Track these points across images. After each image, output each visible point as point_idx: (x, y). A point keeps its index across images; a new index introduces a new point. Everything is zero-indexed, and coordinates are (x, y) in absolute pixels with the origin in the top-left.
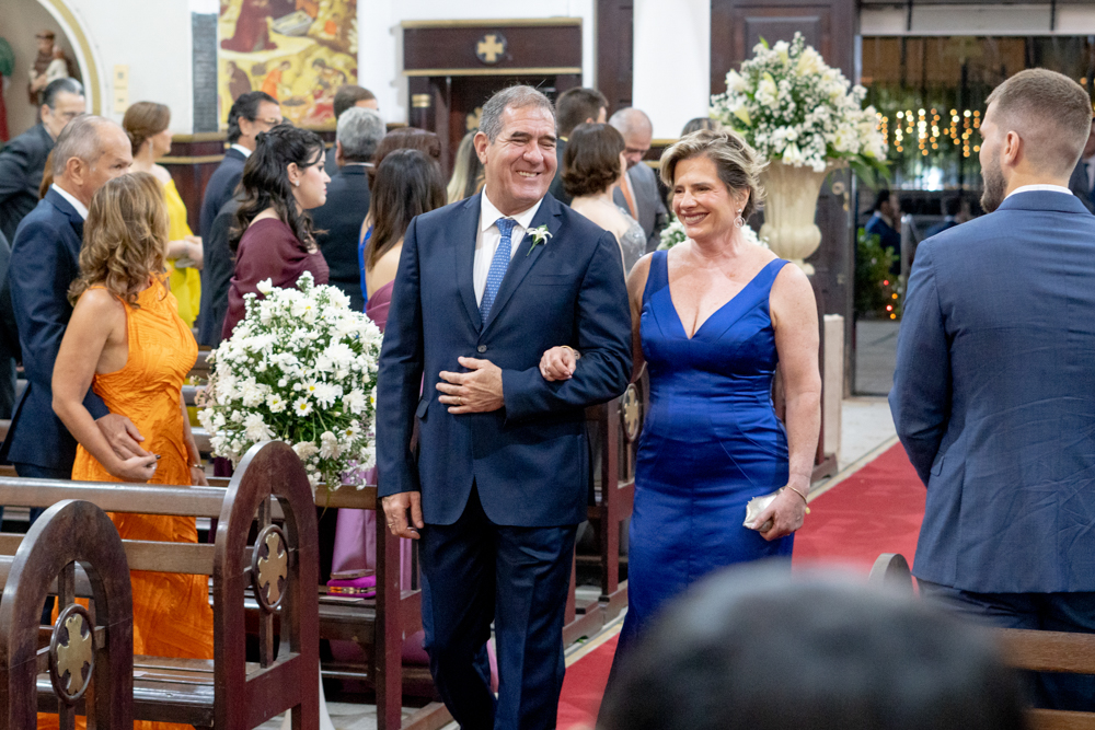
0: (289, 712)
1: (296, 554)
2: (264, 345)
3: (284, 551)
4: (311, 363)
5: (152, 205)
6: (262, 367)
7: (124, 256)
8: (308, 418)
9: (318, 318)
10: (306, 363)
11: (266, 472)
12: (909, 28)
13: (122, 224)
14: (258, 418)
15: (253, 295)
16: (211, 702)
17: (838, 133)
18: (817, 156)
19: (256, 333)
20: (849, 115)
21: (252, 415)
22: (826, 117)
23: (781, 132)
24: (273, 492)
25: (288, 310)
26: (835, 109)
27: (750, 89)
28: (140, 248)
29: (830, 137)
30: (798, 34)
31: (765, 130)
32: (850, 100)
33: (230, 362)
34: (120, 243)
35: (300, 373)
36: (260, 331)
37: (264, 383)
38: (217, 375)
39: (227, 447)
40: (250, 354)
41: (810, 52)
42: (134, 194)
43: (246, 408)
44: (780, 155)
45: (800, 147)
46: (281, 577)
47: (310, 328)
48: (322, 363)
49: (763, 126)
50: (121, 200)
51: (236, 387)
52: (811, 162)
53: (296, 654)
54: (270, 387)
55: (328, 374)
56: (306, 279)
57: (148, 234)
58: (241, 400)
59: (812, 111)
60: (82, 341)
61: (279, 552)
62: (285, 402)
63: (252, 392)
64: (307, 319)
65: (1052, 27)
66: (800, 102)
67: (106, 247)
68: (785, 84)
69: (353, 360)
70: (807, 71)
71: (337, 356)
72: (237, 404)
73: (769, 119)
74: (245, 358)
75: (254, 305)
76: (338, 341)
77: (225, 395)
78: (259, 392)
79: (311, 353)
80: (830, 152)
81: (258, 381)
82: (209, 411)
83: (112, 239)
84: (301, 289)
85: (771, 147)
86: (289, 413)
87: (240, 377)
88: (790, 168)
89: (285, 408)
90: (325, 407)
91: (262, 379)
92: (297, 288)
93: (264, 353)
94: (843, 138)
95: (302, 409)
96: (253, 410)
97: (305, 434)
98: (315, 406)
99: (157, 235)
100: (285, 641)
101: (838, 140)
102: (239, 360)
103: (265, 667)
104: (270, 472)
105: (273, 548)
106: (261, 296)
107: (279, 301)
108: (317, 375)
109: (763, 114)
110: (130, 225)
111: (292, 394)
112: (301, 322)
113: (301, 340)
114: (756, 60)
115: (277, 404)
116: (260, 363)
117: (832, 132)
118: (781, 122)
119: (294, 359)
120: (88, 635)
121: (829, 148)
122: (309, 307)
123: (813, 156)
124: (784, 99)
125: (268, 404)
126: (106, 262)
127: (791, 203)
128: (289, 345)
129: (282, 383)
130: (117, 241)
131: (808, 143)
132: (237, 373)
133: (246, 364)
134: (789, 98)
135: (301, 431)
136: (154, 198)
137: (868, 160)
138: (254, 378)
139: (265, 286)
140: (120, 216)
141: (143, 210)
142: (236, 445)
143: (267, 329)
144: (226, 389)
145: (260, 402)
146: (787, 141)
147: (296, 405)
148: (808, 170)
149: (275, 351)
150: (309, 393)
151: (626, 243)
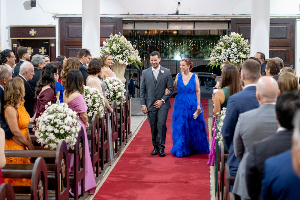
2: (51, 117)
4: (63, 121)
5: (20, 85)
6: (52, 122)
7: (13, 98)
8: (63, 134)
9: (64, 110)
12: (134, 28)
13: (13, 90)
14: (52, 134)
15: (47, 105)
17: (131, 56)
18: (126, 61)
19: (48, 114)
20: (133, 52)
21: (50, 134)
22: (128, 52)
23: (118, 56)
25: (56, 109)
26: (130, 50)
27: (110, 46)
28: (17, 96)
29: (129, 57)
30: (120, 33)
31: (114, 55)
32: (133, 48)
33: (44, 121)
34: (13, 95)
35: (61, 124)
39: (44, 141)
41: (123, 37)
42: (16, 83)
43: (49, 132)
44: (118, 61)
45: (122, 59)
46: (65, 171)
48: (66, 121)
50: (13, 85)
51: (46, 127)
53: (67, 188)
54: (54, 127)
55: (67, 124)
56: (58, 102)
57: (19, 92)
59: (125, 51)
61: (64, 165)
62: (58, 130)
63: (50, 128)
64: (61, 111)
65: (168, 28)
66: (122, 49)
67: (9, 96)
68: (118, 45)
69: (72, 120)
70: (123, 41)
71: (69, 119)
72: (46, 131)
73: (115, 53)
74: (48, 120)
75: (47, 108)
76: (69, 116)
78: (52, 128)
83: (11, 94)
84: (57, 104)
85: (116, 60)
86: (59, 133)
87: (46, 125)
88: (119, 64)
90: (67, 131)
91: (52, 125)
93: (52, 119)
95: (62, 132)
98: (65, 131)
99: (21, 92)
101: (131, 58)
102: (46, 121)
103: (62, 191)
106: (49, 106)
107: (54, 107)
108: (65, 124)
109: (113, 52)
110: (15, 90)
111: (59, 128)
113: (61, 116)
114: (111, 38)
115: (56, 131)
117: (129, 56)
118: (117, 54)
119: (60, 121)
121: (129, 59)
122: (61, 108)
123: (125, 62)
124: (118, 48)
125: (54, 131)
128: (58, 117)
130: (12, 94)
131: (124, 59)
132: (45, 124)
133: (48, 122)
134: (119, 48)
135: (61, 137)
136: (20, 83)
137: (137, 62)
138: (50, 125)
139: (50, 103)
140: (13, 89)
141: (18, 87)
142: (47, 140)
143: (52, 113)
144: (43, 128)
145: (52, 131)
146: (119, 58)
147: (61, 131)
148: (124, 65)
149: (55, 118)
150: (64, 128)
151: (102, 86)
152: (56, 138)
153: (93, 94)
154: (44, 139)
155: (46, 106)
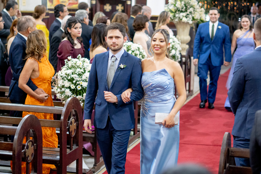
0: (76, 161)
1: (78, 123)
2: (70, 72)
3: (75, 123)
4: (81, 77)
5: (43, 38)
6: (69, 78)
8: (80, 90)
9: (83, 66)
10: (80, 77)
11: (72, 104)
16: (59, 160)
17: (195, 14)
19: (67, 69)
20: (198, 10)
21: (67, 89)
22: (192, 11)
23: (182, 14)
24: (73, 109)
25: (75, 64)
26: (194, 8)
27: (174, 3)
28: (41, 48)
29: (193, 15)
31: (178, 13)
32: (198, 7)
33: (61, 76)
35: (78, 79)
36: (68, 69)
37: (69, 81)
38: (58, 79)
39: (60, 97)
40: (66, 74)
42: (39, 35)
43: (65, 87)
44: (181, 19)
45: (186, 18)
46: (75, 129)
47: (81, 69)
48: (84, 77)
49: (177, 12)
50: (36, 37)
51: (63, 82)
52: (189, 21)
53: (77, 147)
54: (71, 82)
55: (85, 80)
58: (64, 85)
59: (189, 9)
60: (27, 71)
61: (74, 123)
62: (75, 86)
63: (67, 84)
64: (80, 66)
66: (186, 7)
67: (33, 48)
68: (183, 2)
71: (87, 75)
72: (63, 86)
73: (179, 11)
74: (65, 76)
75: (67, 63)
76: (87, 72)
77: (60, 84)
78: (68, 84)
79: (81, 74)
80: (193, 19)
81: (68, 81)
82: (56, 88)
84: (78, 59)
85: (179, 18)
86: (76, 89)
87: (64, 80)
88: (184, 23)
89: (75, 88)
90: (84, 88)
92: (77, 58)
93: (70, 75)
94: (196, 16)
95: (79, 88)
96: (67, 88)
97: (79, 94)
98: (82, 87)
100: (75, 144)
101: (195, 16)
102: (64, 76)
103: (71, 150)
104: (73, 104)
105: (73, 122)
106: (69, 60)
107: (73, 62)
108: (82, 80)
109: (178, 10)
110: (38, 42)
111: (76, 84)
112: (78, 67)
113: (79, 71)
115: (73, 87)
116: (69, 77)
117: (194, 14)
118: (182, 12)
119: (77, 76)
120: (33, 146)
121: (193, 18)
122: (80, 64)
124: (182, 6)
125: (71, 87)
126: (34, 52)
127: (184, 30)
128: (76, 72)
129: (74, 82)
130: (36, 47)
131: (188, 17)
132: (63, 79)
133: (65, 77)
134: (184, 6)
135: (78, 93)
137: (202, 21)
138: (67, 80)
139: (70, 58)
141: (41, 39)
142: (63, 96)
143: (70, 68)
144: (60, 83)
145: (69, 86)
146: (183, 16)
147: (77, 87)
148: (188, 23)
149: (72, 74)
150: (81, 84)
151: (148, 43)
152: (72, 94)
153: (135, 50)
154: (61, 95)
155: (66, 60)
